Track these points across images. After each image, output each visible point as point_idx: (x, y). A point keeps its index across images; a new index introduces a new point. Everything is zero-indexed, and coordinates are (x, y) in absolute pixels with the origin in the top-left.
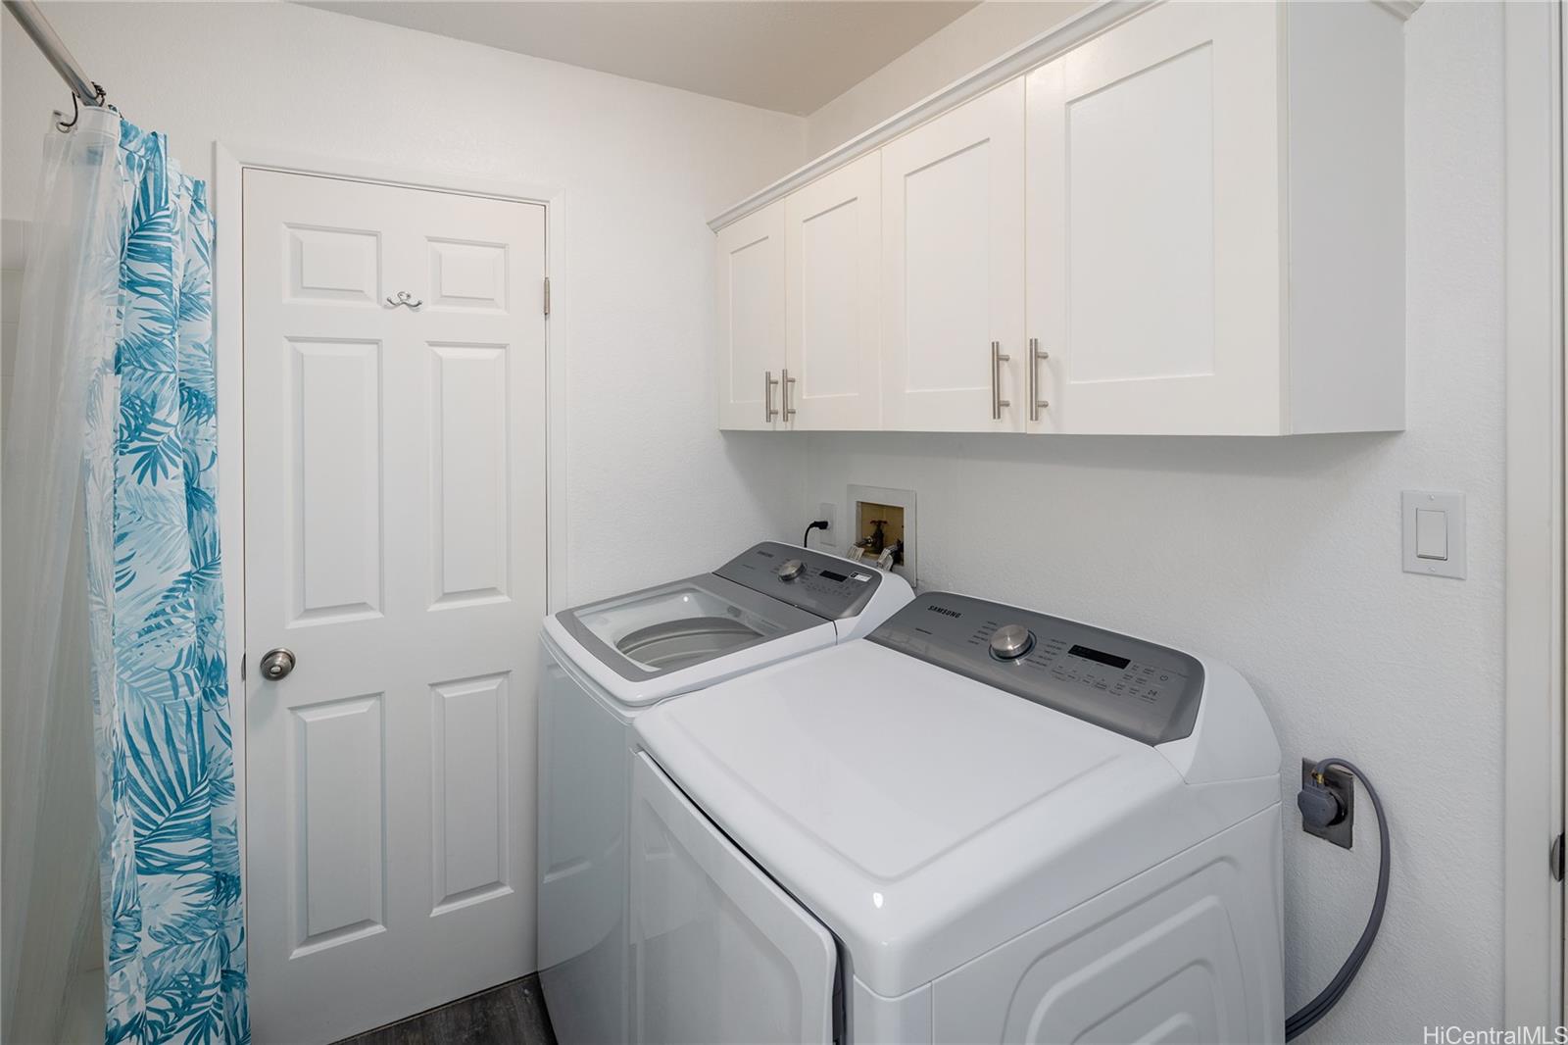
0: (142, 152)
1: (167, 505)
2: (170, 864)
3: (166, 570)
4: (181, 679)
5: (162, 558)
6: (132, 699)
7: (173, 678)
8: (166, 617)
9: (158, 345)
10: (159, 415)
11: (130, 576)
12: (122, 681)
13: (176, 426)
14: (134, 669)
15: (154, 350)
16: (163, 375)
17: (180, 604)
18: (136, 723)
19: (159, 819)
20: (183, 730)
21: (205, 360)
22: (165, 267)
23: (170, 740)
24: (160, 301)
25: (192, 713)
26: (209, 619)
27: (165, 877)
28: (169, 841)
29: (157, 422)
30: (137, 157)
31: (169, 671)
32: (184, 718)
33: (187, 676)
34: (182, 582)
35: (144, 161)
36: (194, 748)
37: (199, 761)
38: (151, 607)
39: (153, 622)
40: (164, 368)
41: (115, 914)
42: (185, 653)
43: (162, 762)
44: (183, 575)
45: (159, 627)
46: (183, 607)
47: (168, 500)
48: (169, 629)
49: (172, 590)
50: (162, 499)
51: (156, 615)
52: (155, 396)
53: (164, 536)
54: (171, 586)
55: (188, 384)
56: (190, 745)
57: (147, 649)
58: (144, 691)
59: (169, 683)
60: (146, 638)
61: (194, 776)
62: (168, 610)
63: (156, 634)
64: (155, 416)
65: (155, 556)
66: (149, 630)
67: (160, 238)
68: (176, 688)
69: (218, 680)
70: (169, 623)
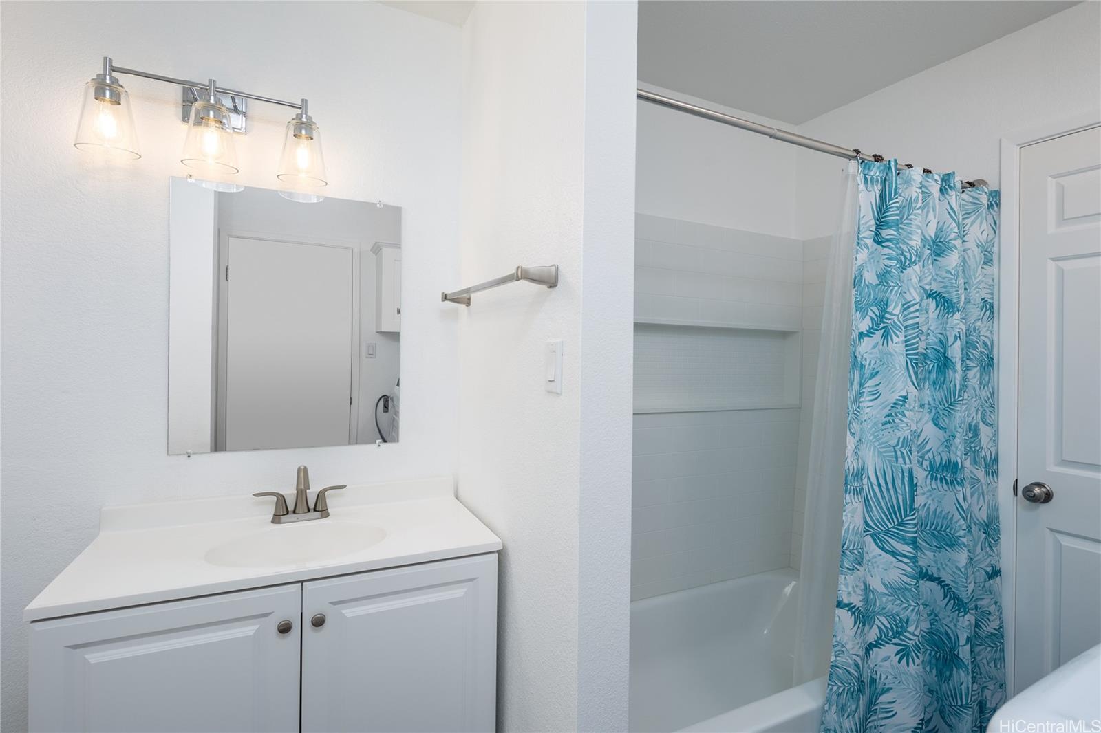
0: (878, 173)
1: (893, 357)
2: (893, 552)
3: (893, 392)
4: (899, 453)
5: (890, 387)
6: (879, 457)
7: (895, 452)
8: (893, 418)
9: (889, 272)
10: (890, 310)
11: (878, 394)
12: (875, 446)
13: (898, 315)
14: (880, 441)
15: (887, 275)
16: (891, 288)
17: (899, 412)
18: (880, 470)
19: (890, 526)
20: (900, 481)
21: (952, 279)
22: (893, 230)
23: (894, 485)
24: (890, 248)
25: (905, 474)
26: (953, 436)
27: (889, 557)
28: (893, 539)
29: (888, 313)
30: (875, 178)
31: (894, 447)
32: (900, 475)
33: (902, 453)
34: (900, 400)
35: (879, 178)
36: (906, 495)
37: (908, 503)
38: (886, 411)
39: (888, 419)
40: (891, 284)
41: (843, 547)
42: (901, 440)
43: (890, 495)
44: (901, 397)
45: (890, 422)
46: (900, 414)
47: (894, 355)
48: (893, 425)
49: (895, 404)
50: (890, 354)
51: (888, 416)
52: (888, 299)
53: (891, 374)
54: (894, 401)
55: (944, 295)
56: (904, 491)
57: (886, 433)
58: (884, 454)
59: (894, 454)
60: (885, 427)
61: (905, 510)
62: (893, 414)
63: (889, 425)
64: (888, 310)
65: (888, 385)
66: (886, 423)
67: (891, 215)
68: (897, 458)
69: (956, 474)
70: (893, 420)
